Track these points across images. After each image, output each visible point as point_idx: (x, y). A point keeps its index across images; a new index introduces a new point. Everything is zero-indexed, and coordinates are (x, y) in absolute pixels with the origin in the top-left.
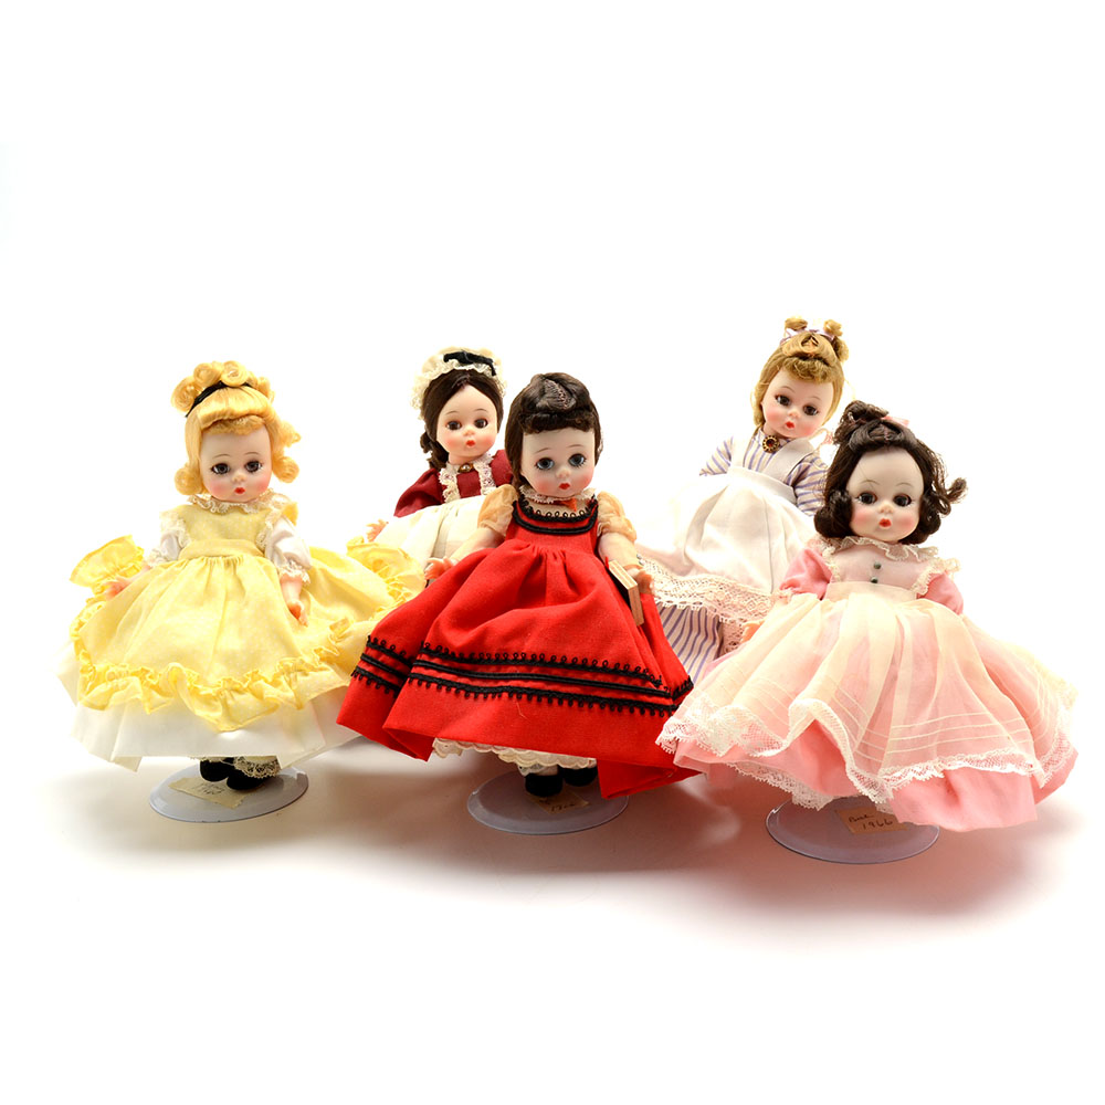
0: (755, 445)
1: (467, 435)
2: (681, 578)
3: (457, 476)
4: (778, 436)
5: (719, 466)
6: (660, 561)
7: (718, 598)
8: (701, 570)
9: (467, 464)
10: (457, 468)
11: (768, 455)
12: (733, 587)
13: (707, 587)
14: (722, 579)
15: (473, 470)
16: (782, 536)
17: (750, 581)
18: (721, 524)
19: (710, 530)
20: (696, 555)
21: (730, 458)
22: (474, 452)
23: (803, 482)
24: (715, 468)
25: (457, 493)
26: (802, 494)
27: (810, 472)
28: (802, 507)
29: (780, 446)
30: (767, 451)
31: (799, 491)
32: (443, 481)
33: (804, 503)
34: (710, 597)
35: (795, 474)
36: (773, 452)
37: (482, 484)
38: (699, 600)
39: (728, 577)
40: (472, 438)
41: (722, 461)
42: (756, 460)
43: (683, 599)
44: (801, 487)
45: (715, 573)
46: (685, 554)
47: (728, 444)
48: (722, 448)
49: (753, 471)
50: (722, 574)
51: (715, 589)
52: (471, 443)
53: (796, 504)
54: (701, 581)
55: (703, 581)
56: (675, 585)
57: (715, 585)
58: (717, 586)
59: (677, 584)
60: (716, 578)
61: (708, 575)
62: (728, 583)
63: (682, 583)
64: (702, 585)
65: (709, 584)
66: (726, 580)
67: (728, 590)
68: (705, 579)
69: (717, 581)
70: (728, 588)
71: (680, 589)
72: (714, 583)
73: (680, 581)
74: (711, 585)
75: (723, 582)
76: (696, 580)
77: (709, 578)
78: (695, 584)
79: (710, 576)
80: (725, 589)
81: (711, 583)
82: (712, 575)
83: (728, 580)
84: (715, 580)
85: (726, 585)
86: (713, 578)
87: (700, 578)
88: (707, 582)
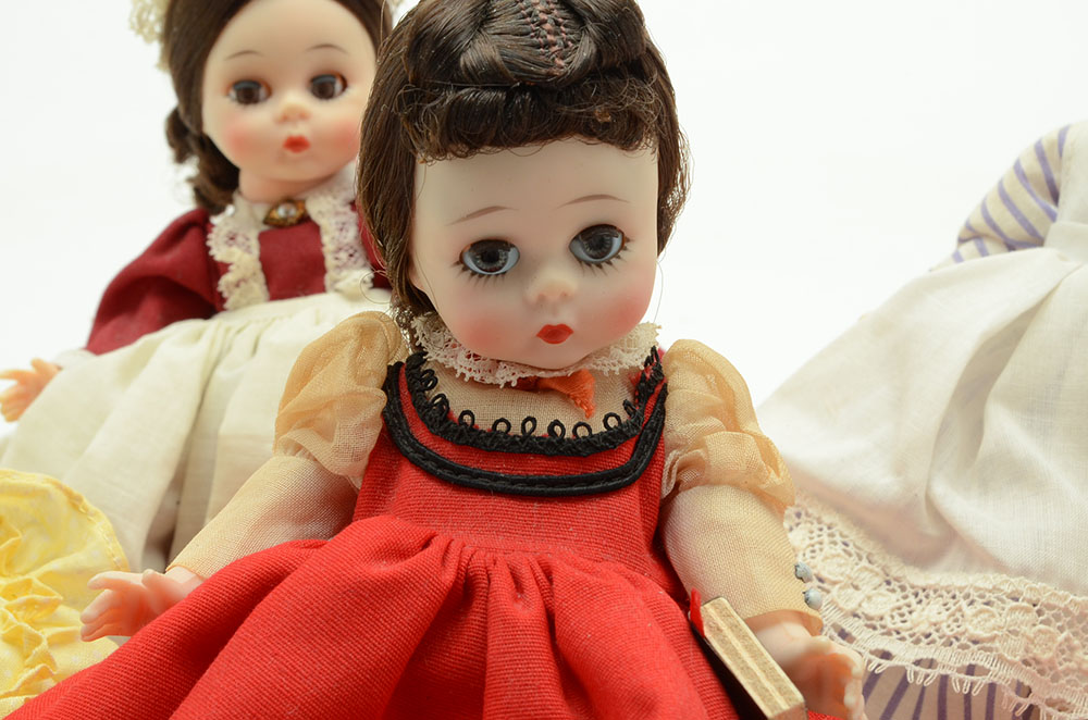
1: (285, 119)
2: (916, 577)
3: (262, 237)
5: (1023, 221)
6: (858, 522)
7: (1037, 651)
8: (978, 557)
9: (289, 200)
10: (261, 212)
12: (1083, 617)
13: (1002, 617)
14: (1047, 592)
15: (305, 219)
18: (1036, 407)
19: (1003, 425)
20: (966, 509)
21: (1056, 197)
22: (305, 168)
24: (1009, 224)
25: (258, 286)
32: (219, 252)
34: (1014, 650)
37: (330, 262)
38: (980, 659)
39: (1070, 586)
40: (300, 130)
41: (1030, 204)
43: (925, 652)
45: (1025, 572)
46: (930, 503)
47: (1052, 156)
48: (1031, 165)
50: (1046, 574)
51: (1027, 624)
52: (296, 144)
54: (982, 597)
55: (988, 595)
56: (898, 600)
57: (1027, 611)
58: (1035, 614)
59: (905, 597)
60: (1031, 589)
61: (1004, 576)
62: (1066, 603)
63: (922, 595)
64: (988, 611)
65: (1007, 607)
66: (1061, 593)
67: (1066, 627)
68: (995, 589)
69: (1034, 599)
70: (1068, 619)
71: (914, 614)
72: (1025, 604)
73: (913, 587)
74: (1013, 610)
75: (1053, 601)
76: (966, 591)
77: (1007, 589)
78: (963, 603)
79: (1012, 580)
80: (1059, 624)
81: (1014, 604)
82: (1018, 579)
83: (1067, 593)
84: (1028, 595)
85: (1060, 609)
86: (1021, 588)
87: (980, 584)
88: (1003, 601)
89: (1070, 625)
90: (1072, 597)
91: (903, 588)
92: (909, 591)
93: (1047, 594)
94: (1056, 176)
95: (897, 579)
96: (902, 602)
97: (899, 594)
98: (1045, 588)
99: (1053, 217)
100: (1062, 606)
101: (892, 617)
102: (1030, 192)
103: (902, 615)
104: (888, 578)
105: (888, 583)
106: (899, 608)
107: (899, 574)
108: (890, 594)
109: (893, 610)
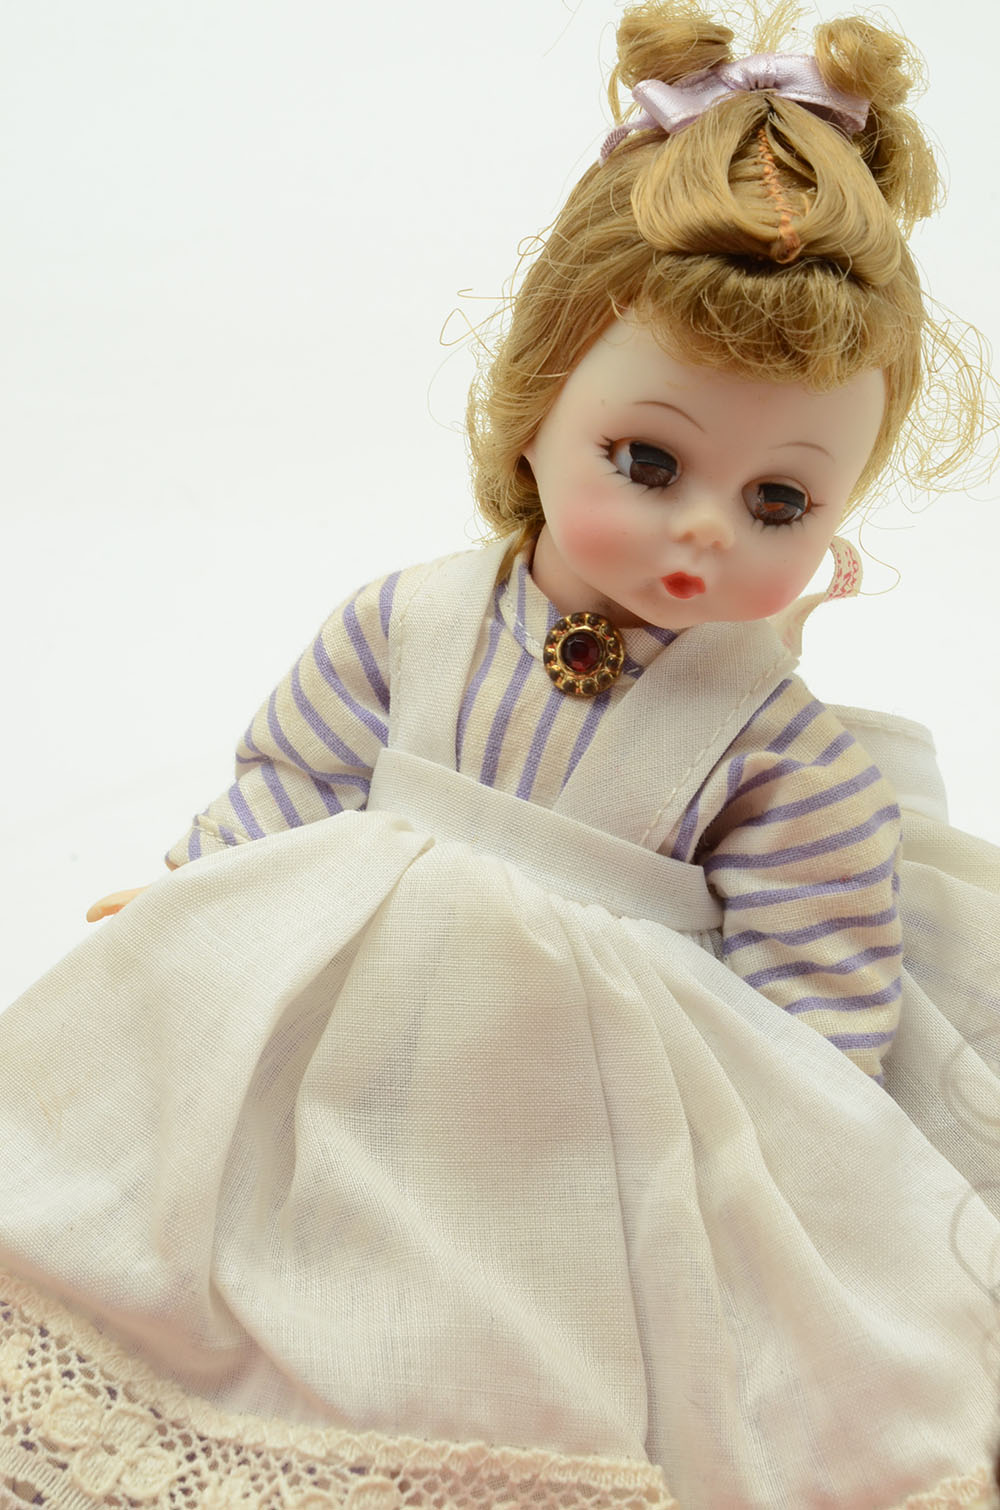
0: (507, 653)
4: (618, 619)
5: (337, 745)
6: (100, 1324)
11: (574, 713)
12: (472, 1473)
13: (345, 1508)
14: (415, 1448)
16: (681, 1148)
17: (551, 1422)
21: (384, 697)
23: (755, 840)
26: (748, 901)
27: (785, 794)
28: (752, 957)
29: (634, 669)
30: (569, 690)
31: (735, 882)
33: (753, 937)
35: (709, 808)
36: (600, 695)
41: (341, 716)
42: (519, 740)
44: (744, 862)
45: (371, 1421)
47: (372, 633)
48: (341, 650)
49: (504, 795)
50: (408, 1417)
53: (721, 943)
54: (311, 1471)
55: (319, 1468)
56: (179, 1464)
57: (383, 1488)
58: (397, 1491)
59: (191, 1457)
60: (387, 1450)
61: (344, 1434)
62: (445, 1459)
63: (216, 1453)
64: (321, 1498)
65: (352, 1488)
66: (434, 1445)
67: (448, 1496)
68: (329, 1458)
69: (394, 1466)
70: (449, 1484)
71: (208, 1492)
72: (380, 1479)
73: (202, 1439)
74: (361, 1491)
75: (425, 1464)
76: (285, 1458)
77: (350, 1456)
78: (282, 1480)
79: (356, 1439)
80: (436, 1496)
81: (361, 1480)
82: (364, 1436)
83: (443, 1443)
84: (382, 1462)
85: (434, 1472)
86: (371, 1451)
87: (306, 1447)
88: (344, 1479)
89: (453, 1491)
90: (453, 1447)
91: (186, 1440)
92: (196, 1446)
93: (415, 1453)
94: (381, 665)
95: (175, 1424)
96: (187, 1467)
97: (181, 1452)
98: (408, 1443)
99: (382, 733)
100: (438, 1466)
101: (172, 1496)
102: (343, 695)
103: (186, 1492)
104: (160, 1422)
105: (162, 1430)
106: (182, 1479)
107: (179, 1415)
108: (165, 1452)
109: (172, 1483)
